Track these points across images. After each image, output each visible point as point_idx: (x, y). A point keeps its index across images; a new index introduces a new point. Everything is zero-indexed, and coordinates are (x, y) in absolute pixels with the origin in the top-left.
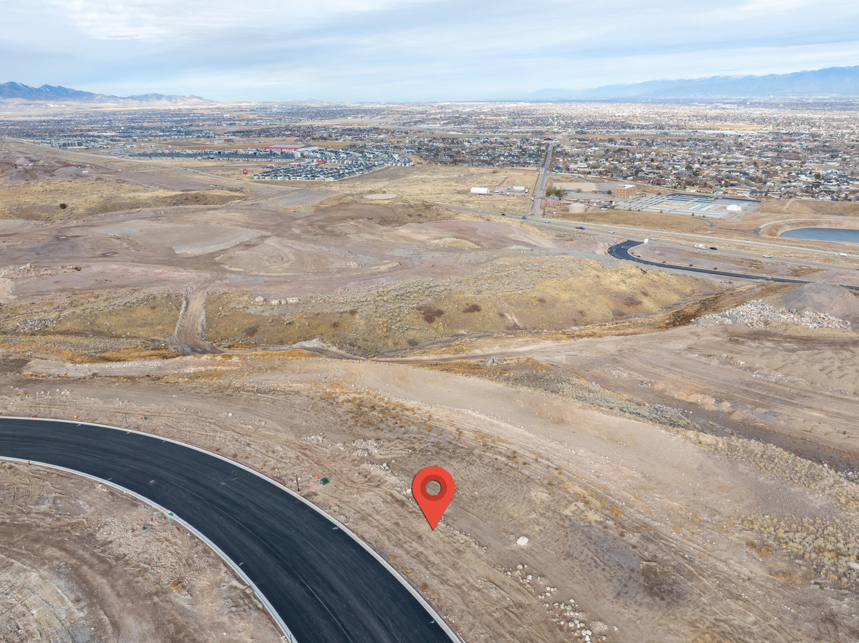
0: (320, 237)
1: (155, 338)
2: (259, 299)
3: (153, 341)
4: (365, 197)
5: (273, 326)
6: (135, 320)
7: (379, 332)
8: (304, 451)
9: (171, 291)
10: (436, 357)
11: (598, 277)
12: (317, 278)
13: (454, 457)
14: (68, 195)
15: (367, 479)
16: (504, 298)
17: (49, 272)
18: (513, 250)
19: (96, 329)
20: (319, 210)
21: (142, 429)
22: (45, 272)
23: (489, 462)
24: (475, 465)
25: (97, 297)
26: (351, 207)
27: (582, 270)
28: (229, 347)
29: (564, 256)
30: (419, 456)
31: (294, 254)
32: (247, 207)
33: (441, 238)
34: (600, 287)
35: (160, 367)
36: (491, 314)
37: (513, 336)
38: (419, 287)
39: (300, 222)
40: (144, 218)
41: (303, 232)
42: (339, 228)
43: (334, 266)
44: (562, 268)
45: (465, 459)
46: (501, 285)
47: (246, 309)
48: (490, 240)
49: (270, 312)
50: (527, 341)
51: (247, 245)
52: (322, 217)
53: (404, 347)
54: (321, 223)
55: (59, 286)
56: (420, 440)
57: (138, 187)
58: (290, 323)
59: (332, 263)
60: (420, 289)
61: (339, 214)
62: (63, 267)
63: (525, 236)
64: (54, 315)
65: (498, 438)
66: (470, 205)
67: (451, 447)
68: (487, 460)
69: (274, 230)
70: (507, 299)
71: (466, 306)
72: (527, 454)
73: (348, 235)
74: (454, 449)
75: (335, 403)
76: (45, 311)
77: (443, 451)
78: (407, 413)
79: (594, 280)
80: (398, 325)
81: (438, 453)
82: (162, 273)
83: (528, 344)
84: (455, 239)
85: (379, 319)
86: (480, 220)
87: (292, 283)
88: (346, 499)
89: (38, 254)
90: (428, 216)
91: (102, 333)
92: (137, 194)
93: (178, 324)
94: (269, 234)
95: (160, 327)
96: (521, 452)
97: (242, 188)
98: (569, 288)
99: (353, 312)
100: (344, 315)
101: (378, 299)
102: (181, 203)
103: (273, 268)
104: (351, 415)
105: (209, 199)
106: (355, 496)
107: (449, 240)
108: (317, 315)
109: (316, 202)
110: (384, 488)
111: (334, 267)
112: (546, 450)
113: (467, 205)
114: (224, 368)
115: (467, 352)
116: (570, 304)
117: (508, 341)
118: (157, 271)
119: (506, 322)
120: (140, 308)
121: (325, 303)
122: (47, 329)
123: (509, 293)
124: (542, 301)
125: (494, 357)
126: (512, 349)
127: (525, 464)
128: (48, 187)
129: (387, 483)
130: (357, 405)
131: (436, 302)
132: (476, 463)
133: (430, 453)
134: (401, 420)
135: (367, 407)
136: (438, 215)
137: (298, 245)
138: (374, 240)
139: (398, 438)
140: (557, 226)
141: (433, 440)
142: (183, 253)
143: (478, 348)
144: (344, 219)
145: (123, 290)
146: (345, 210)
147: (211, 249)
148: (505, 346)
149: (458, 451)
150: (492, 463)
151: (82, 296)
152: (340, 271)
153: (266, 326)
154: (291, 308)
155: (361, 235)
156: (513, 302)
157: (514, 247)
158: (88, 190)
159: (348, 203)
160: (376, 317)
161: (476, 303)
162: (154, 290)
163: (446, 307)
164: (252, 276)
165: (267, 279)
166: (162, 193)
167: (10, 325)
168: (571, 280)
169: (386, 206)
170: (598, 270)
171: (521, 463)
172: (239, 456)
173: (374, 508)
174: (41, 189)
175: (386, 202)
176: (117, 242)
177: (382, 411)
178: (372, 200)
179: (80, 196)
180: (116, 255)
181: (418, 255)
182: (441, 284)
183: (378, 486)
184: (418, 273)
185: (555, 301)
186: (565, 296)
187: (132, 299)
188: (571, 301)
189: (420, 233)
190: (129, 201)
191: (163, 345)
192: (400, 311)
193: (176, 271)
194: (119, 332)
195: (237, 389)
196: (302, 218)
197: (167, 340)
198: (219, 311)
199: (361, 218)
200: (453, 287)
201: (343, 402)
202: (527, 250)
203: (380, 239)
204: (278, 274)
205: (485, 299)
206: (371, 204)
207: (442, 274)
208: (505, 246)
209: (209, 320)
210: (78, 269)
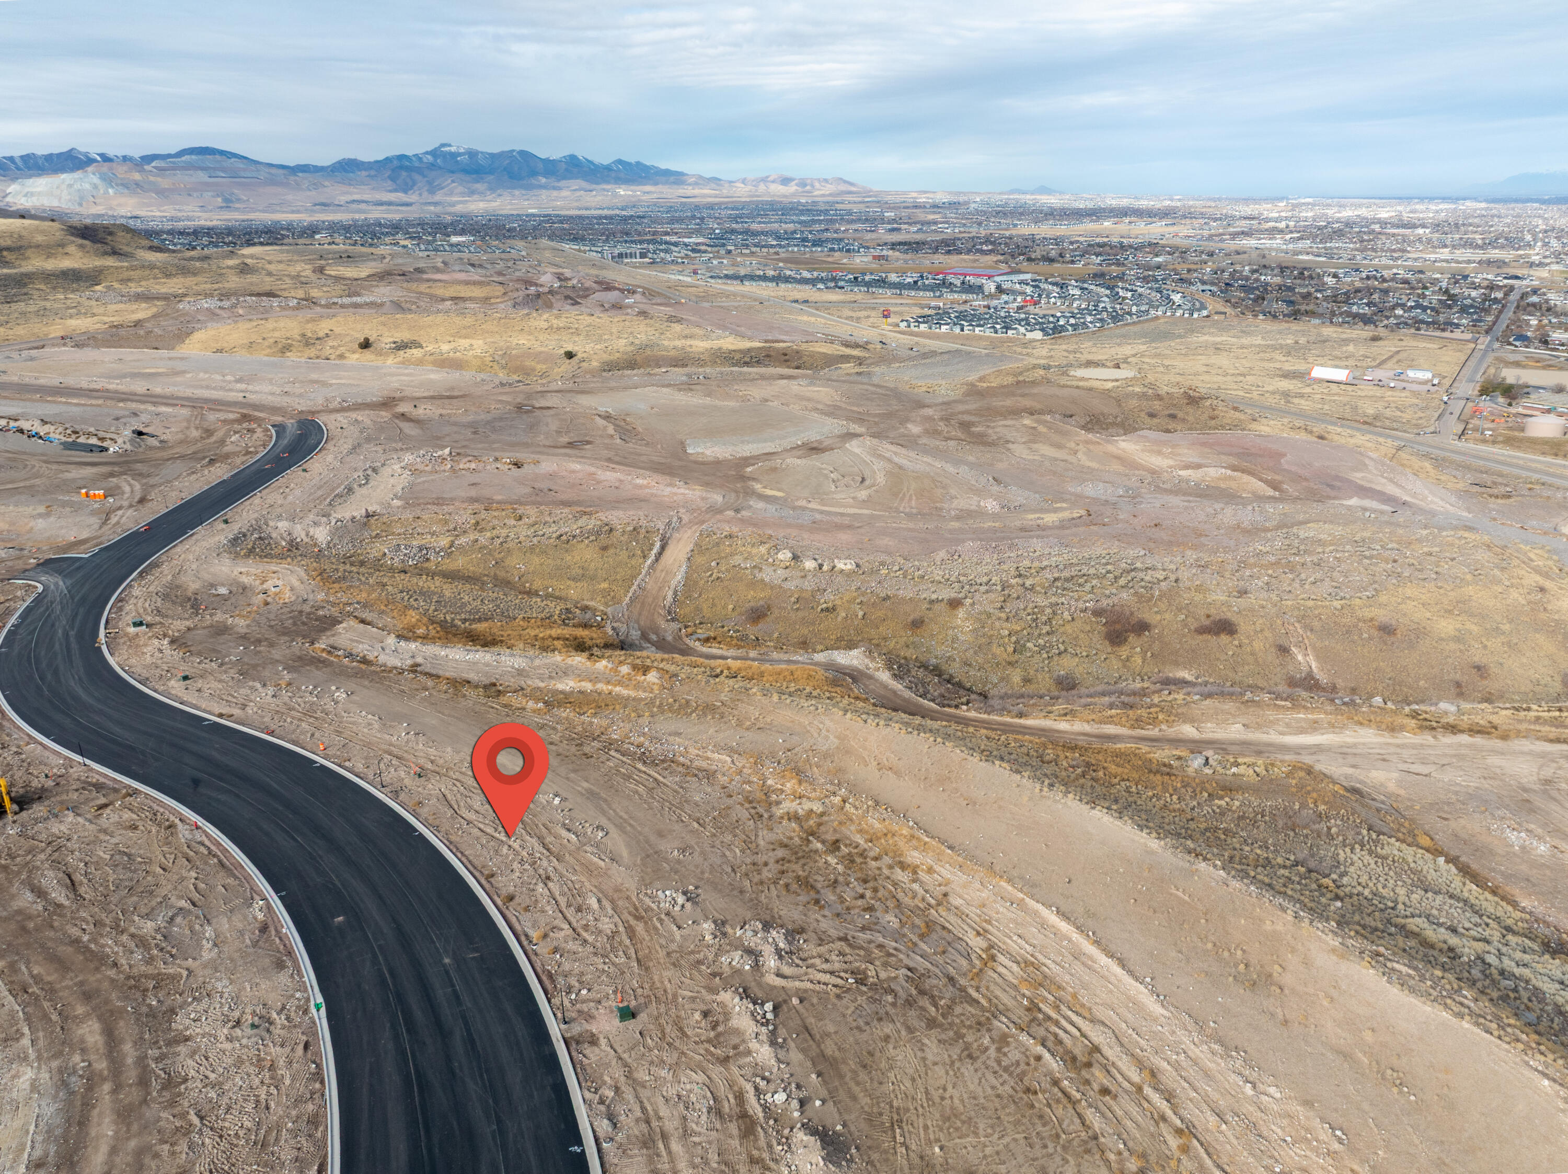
0: (952, 443)
1: (591, 604)
2: (785, 555)
3: (585, 609)
4: (1072, 373)
5: (797, 609)
6: (569, 567)
7: (997, 651)
8: (633, 922)
9: (643, 523)
10: (1087, 728)
11: (1542, 590)
12: (911, 525)
13: (941, 1026)
14: (582, 337)
15: (712, 1034)
16: (1296, 613)
17: (473, 466)
18: (1349, 508)
19: (501, 574)
20: (973, 391)
21: (402, 796)
22: (467, 465)
23: (1018, 1063)
24: (979, 1064)
25: (520, 518)
26: (1035, 391)
27: (1503, 569)
28: (707, 640)
29: (1466, 534)
30: (861, 1000)
31: (889, 474)
32: (847, 378)
33: (1198, 466)
34: (1543, 616)
35: (523, 670)
36: (1258, 645)
37: (1288, 704)
38: (1109, 567)
39: (929, 412)
40: (669, 386)
41: (927, 432)
42: (997, 430)
43: (955, 503)
44: (1453, 559)
45: (963, 1036)
46: (1296, 584)
47: (756, 571)
48: (1306, 480)
49: (797, 582)
50: (1316, 722)
51: (813, 449)
52: (972, 406)
53: (1043, 691)
54: (967, 418)
55: (473, 493)
56: (889, 955)
57: (697, 331)
58: (827, 610)
59: (953, 497)
60: (1109, 572)
61: (1009, 402)
62: (496, 459)
63: (1391, 480)
64: (444, 542)
65: (1074, 996)
66: (1303, 402)
67: (949, 992)
68: (1014, 1055)
69: (876, 423)
70: (1304, 617)
71: (1203, 619)
72: (1124, 1064)
73: (1010, 446)
74: (953, 1000)
75: (766, 815)
76: (433, 534)
77: (925, 1002)
78: (901, 876)
79: (1532, 597)
80: (1041, 641)
81: (910, 1003)
82: (647, 487)
83: (1315, 730)
84: (1229, 472)
85: (1006, 625)
86: (1303, 436)
87: (862, 531)
88: (642, 1075)
89: (475, 433)
90: (1191, 418)
91: (509, 582)
92: (689, 342)
93: (636, 583)
94: (862, 430)
95: (605, 585)
96: (1111, 1052)
97: (867, 343)
98: (1461, 608)
99: (954, 604)
100: (936, 607)
101: (1013, 581)
102: (758, 362)
103: (838, 496)
104: (780, 853)
105: (805, 359)
106: (663, 1073)
107: (1213, 473)
108: (884, 599)
109: (973, 377)
110: (735, 1070)
111: (953, 506)
112: (1177, 1066)
113: (1296, 401)
114: (625, 692)
115: (1164, 727)
116: (1453, 646)
117: (1271, 714)
118: (639, 481)
119: (1291, 667)
120: (582, 546)
121: (905, 577)
122: (426, 565)
123: (1310, 603)
124: (1387, 630)
125: (1209, 753)
126: (1273, 737)
127: (1105, 1091)
128: (555, 322)
129: (749, 1059)
130: (806, 832)
131: (1139, 602)
132: (984, 1057)
133: (890, 998)
134: (875, 890)
135: (823, 842)
136: (1212, 418)
137: (904, 458)
138: (1056, 459)
139: (844, 939)
140: (1481, 463)
141: (918, 962)
142: (698, 454)
143: (1191, 721)
144: (1016, 413)
145: (566, 510)
146: (1023, 395)
147: (748, 449)
148: (1259, 726)
149: (958, 1010)
150: (1023, 1066)
151: (496, 514)
152: (964, 515)
153: (785, 608)
154: (840, 579)
155: (1035, 446)
156: (1316, 624)
157: (1354, 502)
158: (614, 330)
159: (1034, 383)
160: (999, 619)
161: (1229, 615)
162: (616, 517)
163: (1158, 617)
164: (794, 508)
165: (818, 516)
166: (730, 343)
167: (374, 551)
168: (1470, 590)
169: (1106, 393)
170: (1546, 575)
171: (1096, 1087)
172: (517, 900)
173: (685, 1118)
174: (545, 325)
175: (1110, 385)
176: (600, 422)
177: (850, 860)
178: (1082, 379)
179: (600, 340)
180: (588, 447)
181: (1134, 498)
182: (1159, 566)
183: (725, 1061)
184: (1118, 537)
185: (1419, 633)
186: (1446, 626)
187: (574, 527)
188: (1458, 639)
189: (1159, 453)
190: (673, 353)
191: (599, 618)
192: (1054, 613)
193: (670, 485)
194: (537, 584)
195: (610, 745)
196: (936, 405)
197: (609, 610)
198: (710, 569)
199: (1050, 412)
200: (1184, 574)
201: (782, 818)
202: (1382, 512)
203: (1069, 458)
204: (841, 510)
205: (1252, 610)
206: (1078, 387)
207: (1171, 543)
208: (1335, 498)
209: (689, 583)
210: (518, 465)
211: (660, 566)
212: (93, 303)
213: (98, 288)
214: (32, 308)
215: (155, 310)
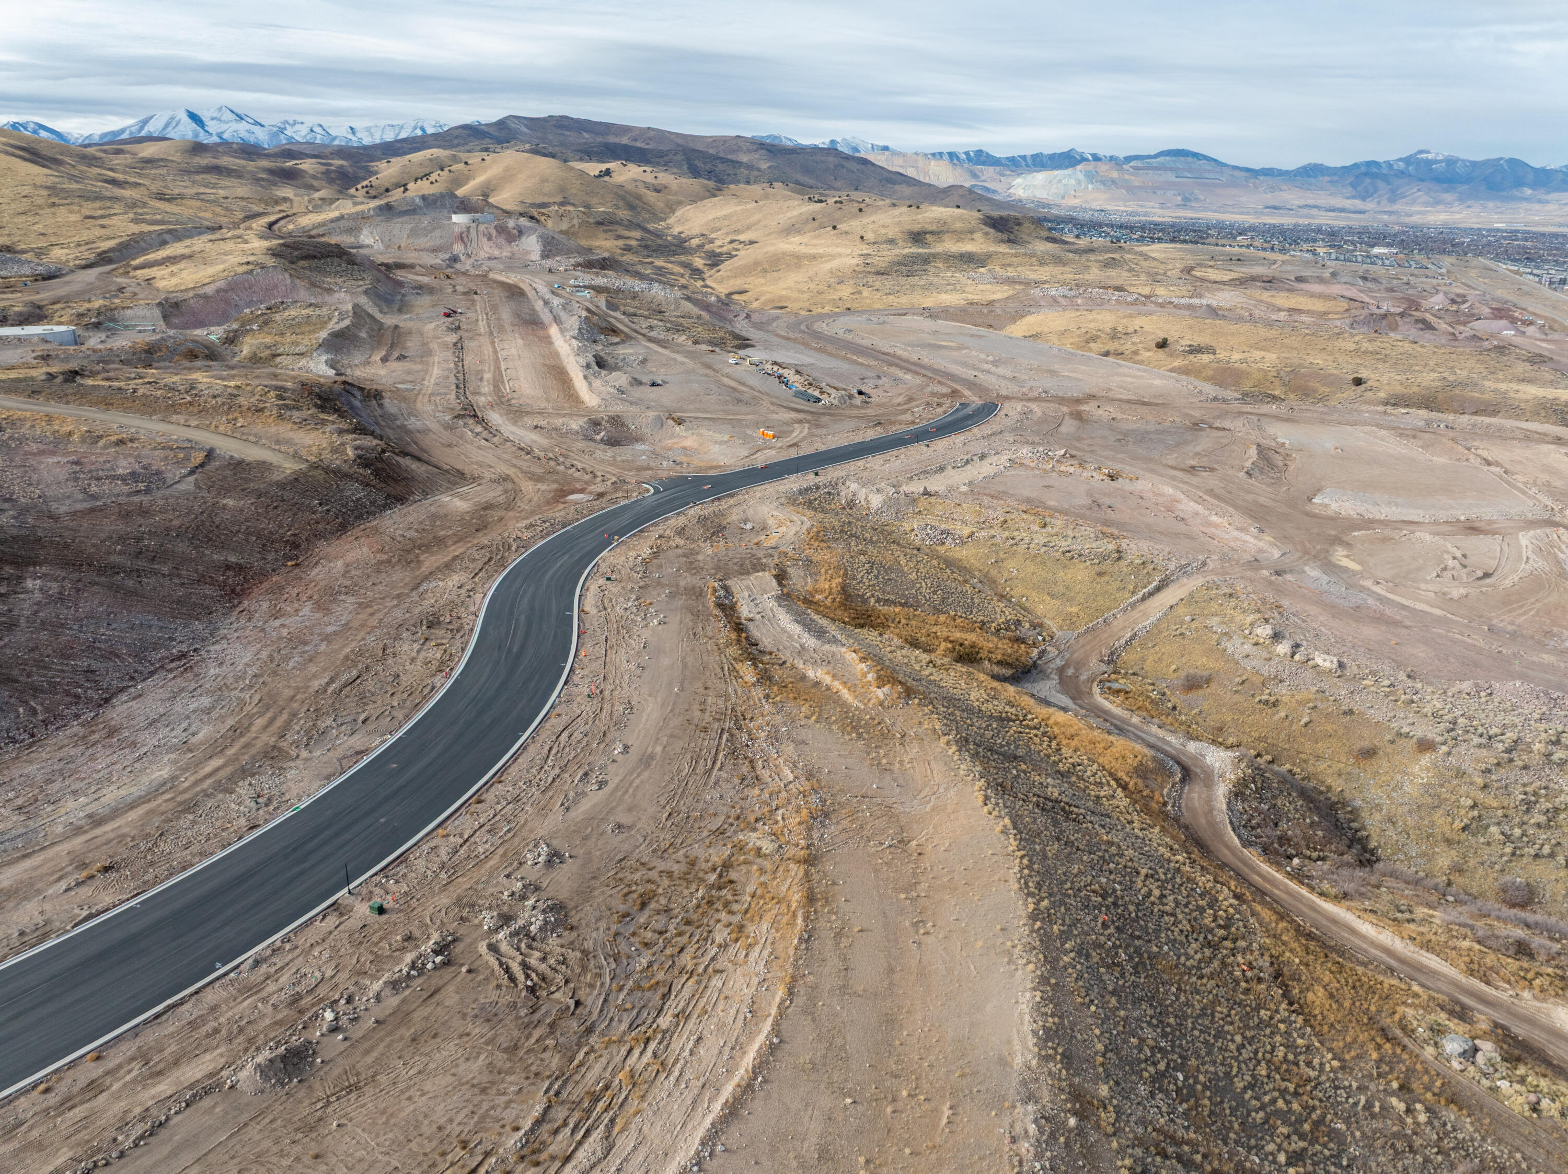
1: (1049, 623)
2: (1264, 630)
3: (1037, 625)
5: (1236, 692)
6: (1056, 583)
7: (1441, 820)
9: (1159, 559)
12: (1480, 642)
14: (1386, 365)
17: (1072, 470)
19: (992, 572)
21: (560, 706)
22: (1066, 468)
28: (1117, 691)
31: (1533, 577)
47: (1225, 639)
49: (1257, 663)
51: (1471, 528)
55: (1036, 494)
58: (1267, 703)
62: (1101, 468)
76: (964, 522)
80: (1518, 832)
85: (1477, 793)
87: (1404, 631)
91: (995, 582)
93: (1105, 616)
95: (1075, 609)
99: (1425, 746)
101: (1537, 746)
103: (1425, 586)
104: (678, 867)
120: (1082, 566)
122: (940, 547)
130: (726, 862)
135: (721, 877)
142: (1322, 505)
147: (1388, 512)
151: (1026, 517)
153: (1224, 686)
154: (1308, 674)
160: (1473, 783)
162: (1138, 547)
164: (1352, 586)
165: (1368, 602)
177: (710, 902)
187: (1089, 547)
191: (1040, 638)
193: (1243, 529)
194: (1017, 591)
197: (1058, 634)
198: (1182, 622)
201: (732, 842)
204: (1410, 603)
209: (1153, 632)
210: (1112, 478)
211: (1142, 607)
212: (970, 282)
213: (982, 270)
214: (922, 282)
215: (1011, 292)
